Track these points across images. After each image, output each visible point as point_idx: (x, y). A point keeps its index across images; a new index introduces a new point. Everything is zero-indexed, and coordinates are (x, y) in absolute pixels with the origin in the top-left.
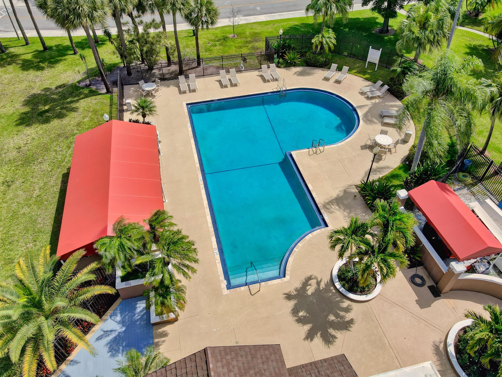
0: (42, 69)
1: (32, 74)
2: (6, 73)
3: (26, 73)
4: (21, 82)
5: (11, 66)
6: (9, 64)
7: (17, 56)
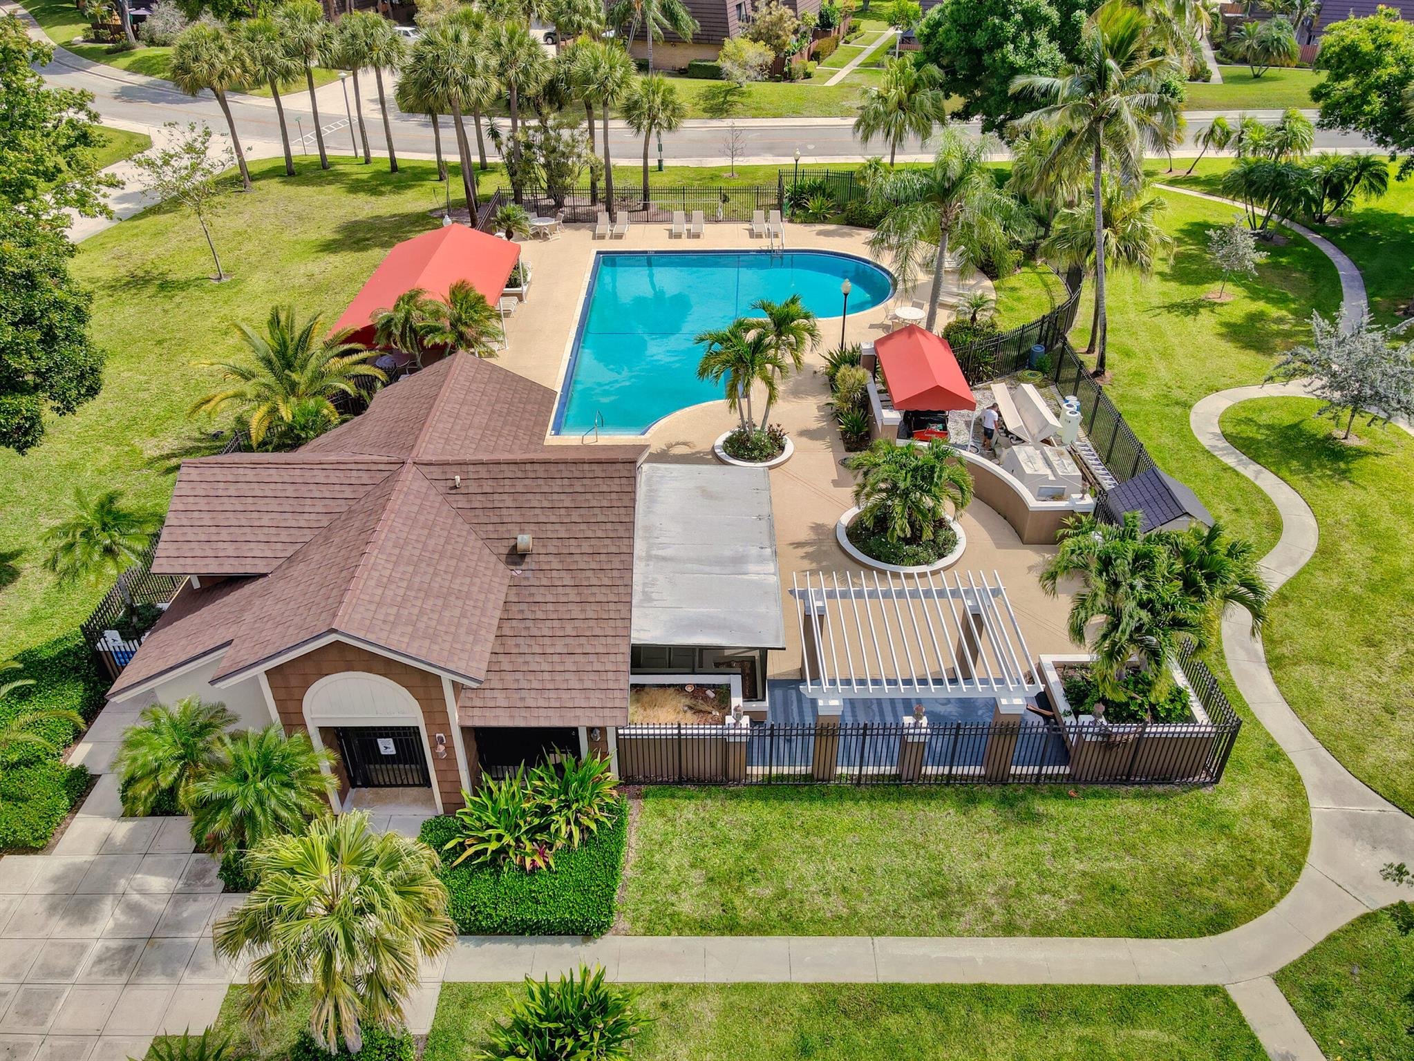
0: (382, 194)
1: (362, 198)
2: (320, 193)
3: (352, 196)
4: (340, 207)
5: (333, 187)
6: (330, 183)
7: (345, 174)
